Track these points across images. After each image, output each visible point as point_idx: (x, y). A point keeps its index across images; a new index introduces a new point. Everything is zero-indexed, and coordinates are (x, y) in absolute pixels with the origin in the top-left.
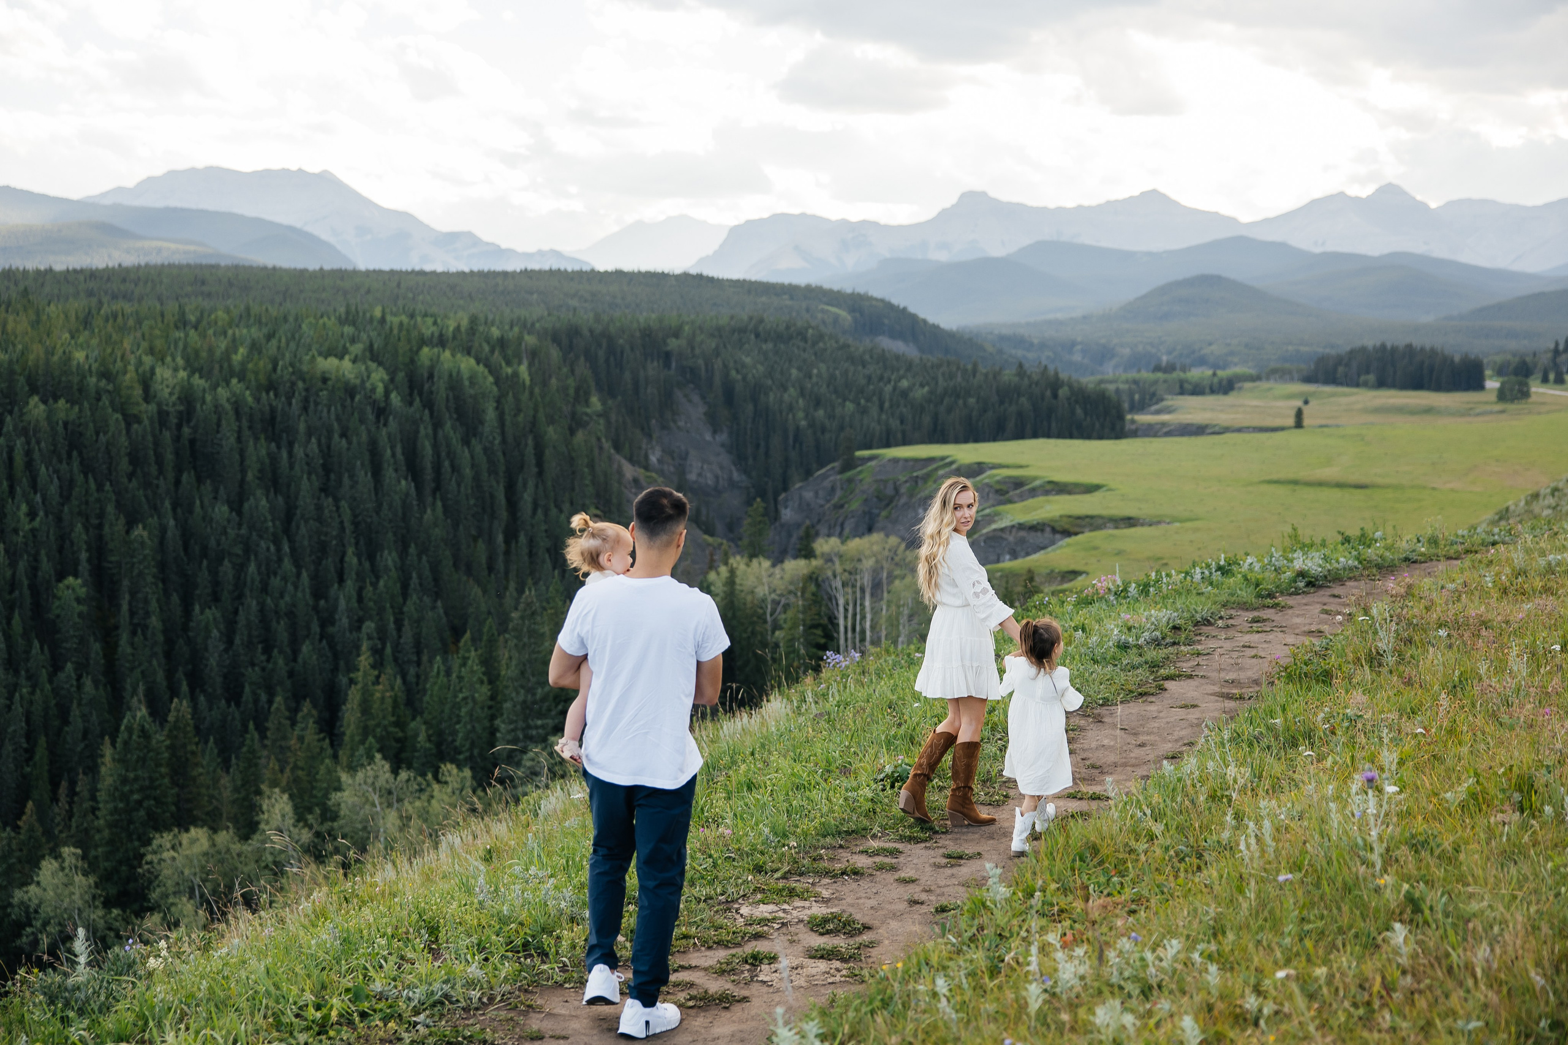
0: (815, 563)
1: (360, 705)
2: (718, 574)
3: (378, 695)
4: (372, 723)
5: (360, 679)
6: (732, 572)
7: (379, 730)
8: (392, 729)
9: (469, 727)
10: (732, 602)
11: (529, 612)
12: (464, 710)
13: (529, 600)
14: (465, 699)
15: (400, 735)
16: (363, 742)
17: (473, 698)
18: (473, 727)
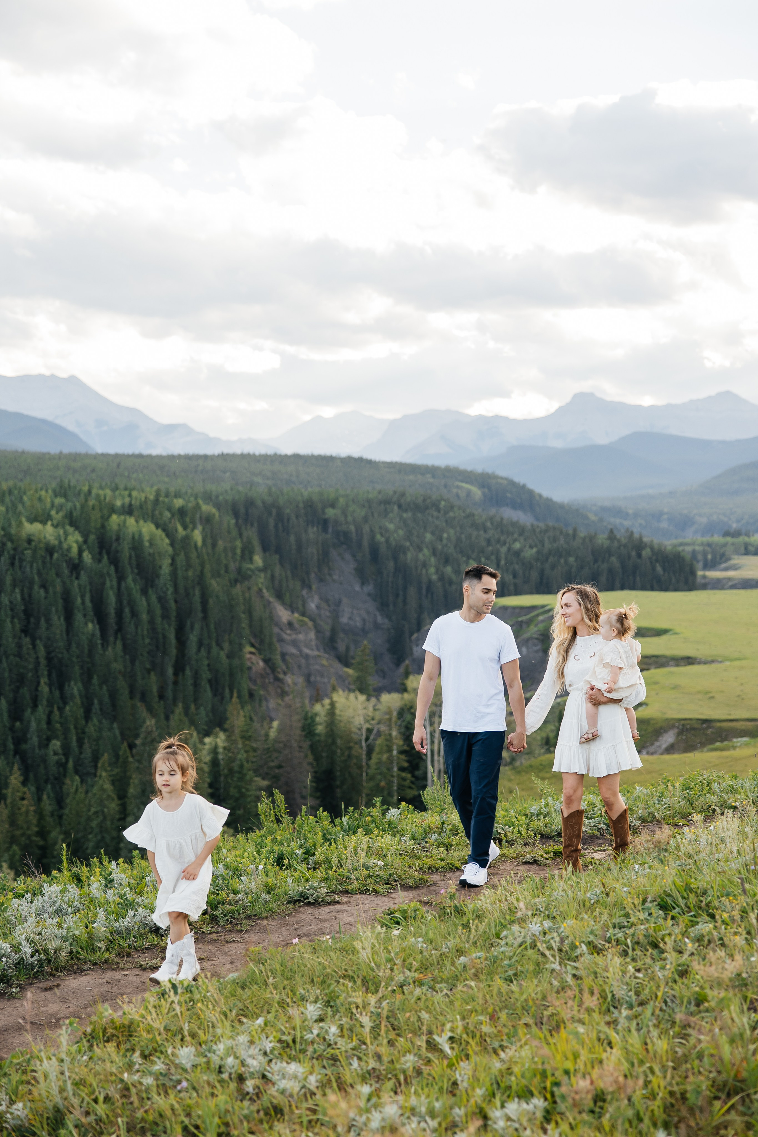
0: (406, 696)
1: (9, 817)
2: (323, 706)
3: (24, 809)
4: (18, 833)
5: (9, 795)
6: (333, 704)
7: (23, 839)
8: (34, 838)
9: (99, 837)
10: (332, 730)
11: (149, 739)
12: (94, 824)
13: (150, 729)
14: (96, 813)
15: (42, 843)
16: (8, 849)
17: (103, 812)
18: (103, 838)
